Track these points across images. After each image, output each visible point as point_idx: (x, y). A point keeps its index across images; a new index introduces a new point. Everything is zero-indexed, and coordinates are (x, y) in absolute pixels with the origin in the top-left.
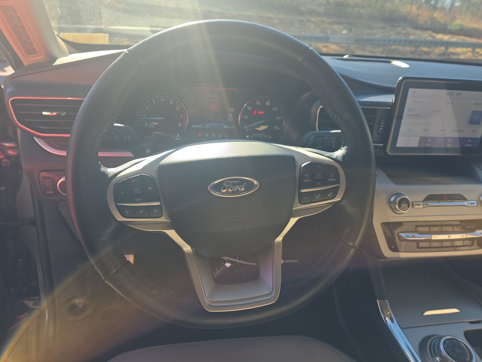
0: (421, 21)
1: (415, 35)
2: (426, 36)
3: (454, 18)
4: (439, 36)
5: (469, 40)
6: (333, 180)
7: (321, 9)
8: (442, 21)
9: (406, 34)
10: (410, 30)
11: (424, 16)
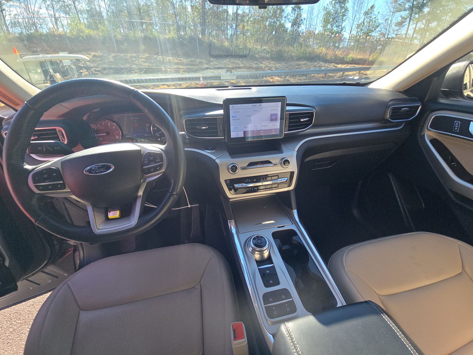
0: (328, 58)
1: (325, 66)
2: (332, 66)
3: (349, 54)
4: (340, 66)
5: (357, 66)
6: (159, 160)
7: (268, 56)
8: (341, 56)
9: (319, 66)
10: (322, 63)
11: (330, 54)
